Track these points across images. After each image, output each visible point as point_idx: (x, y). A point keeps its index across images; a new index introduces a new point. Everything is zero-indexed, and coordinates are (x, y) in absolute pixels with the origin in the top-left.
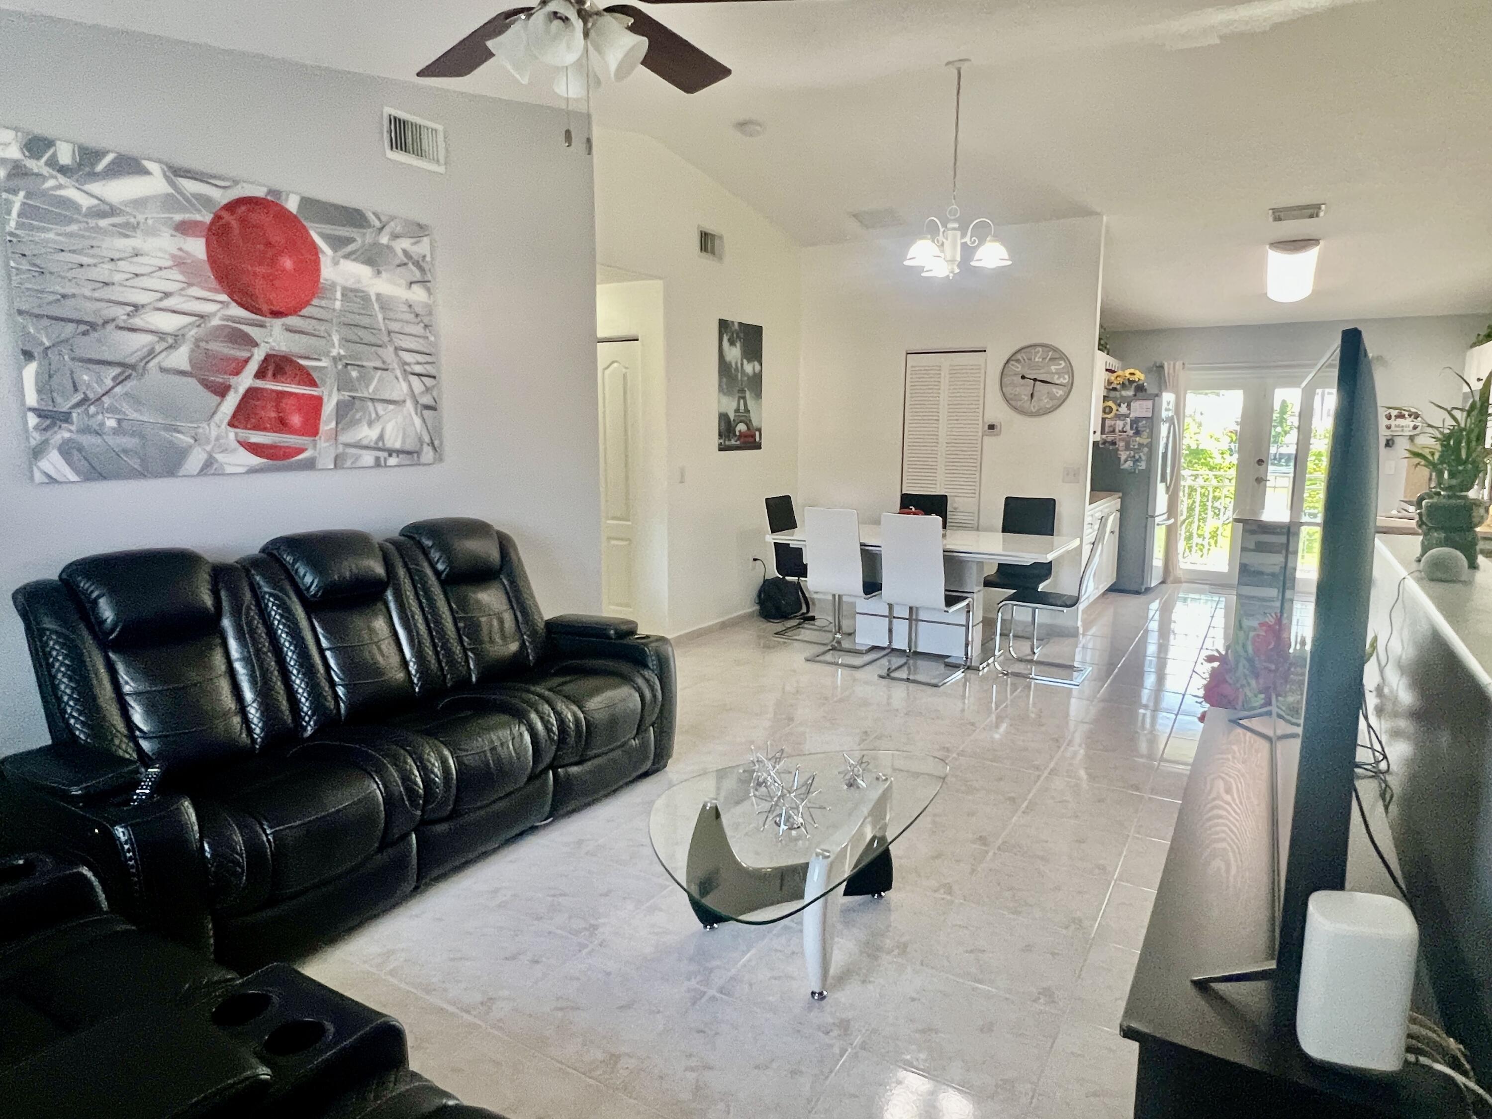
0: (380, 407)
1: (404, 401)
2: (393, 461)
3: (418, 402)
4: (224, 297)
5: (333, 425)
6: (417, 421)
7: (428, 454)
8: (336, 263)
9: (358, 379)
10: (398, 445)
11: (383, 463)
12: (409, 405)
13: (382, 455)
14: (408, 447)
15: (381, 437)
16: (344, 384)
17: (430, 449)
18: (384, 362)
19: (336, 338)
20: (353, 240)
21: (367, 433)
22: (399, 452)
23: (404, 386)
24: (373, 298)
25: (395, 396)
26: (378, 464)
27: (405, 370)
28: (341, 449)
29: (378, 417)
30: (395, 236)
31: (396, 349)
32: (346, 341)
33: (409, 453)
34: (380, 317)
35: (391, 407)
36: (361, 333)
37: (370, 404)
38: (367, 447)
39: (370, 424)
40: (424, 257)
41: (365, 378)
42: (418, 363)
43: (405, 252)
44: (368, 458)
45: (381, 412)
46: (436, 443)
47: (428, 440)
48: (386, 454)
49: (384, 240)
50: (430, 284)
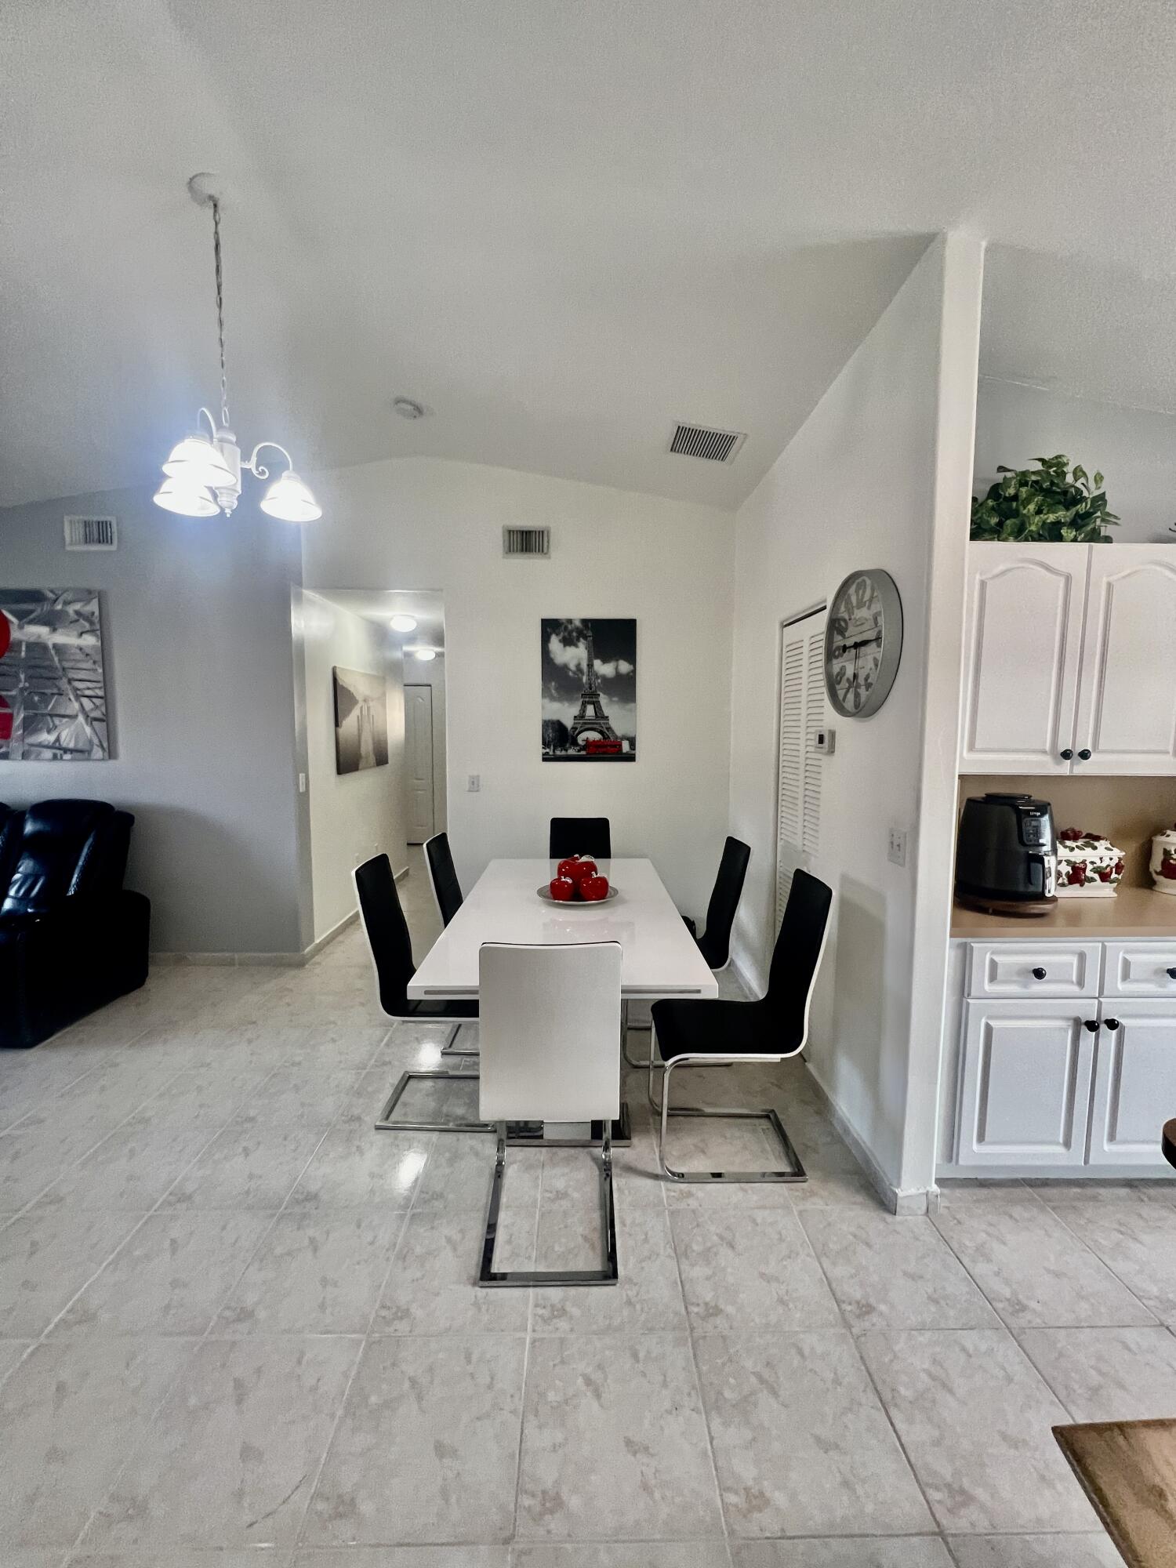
0: (57, 721)
1: (76, 716)
2: (67, 756)
3: (88, 716)
5: (20, 732)
6: (88, 730)
7: (98, 753)
8: (21, 627)
9: (39, 702)
10: (71, 745)
11: (59, 757)
12: (81, 718)
13: (59, 752)
14: (80, 746)
15: (58, 740)
16: (29, 705)
17: (100, 750)
18: (59, 689)
19: (22, 676)
20: (32, 612)
21: (45, 737)
22: (72, 751)
23: (76, 705)
24: (51, 646)
25: (68, 712)
26: (55, 758)
27: (77, 694)
28: (26, 748)
29: (55, 726)
30: (66, 603)
31: (69, 680)
32: (29, 678)
33: (81, 751)
34: (56, 659)
35: (65, 720)
36: (42, 671)
37: (49, 718)
38: (47, 747)
39: (49, 732)
40: (93, 613)
41: (45, 701)
42: (89, 689)
43: (76, 612)
44: (47, 753)
45: (57, 723)
46: (105, 745)
47: (96, 741)
48: (62, 752)
49: (59, 607)
50: (98, 633)
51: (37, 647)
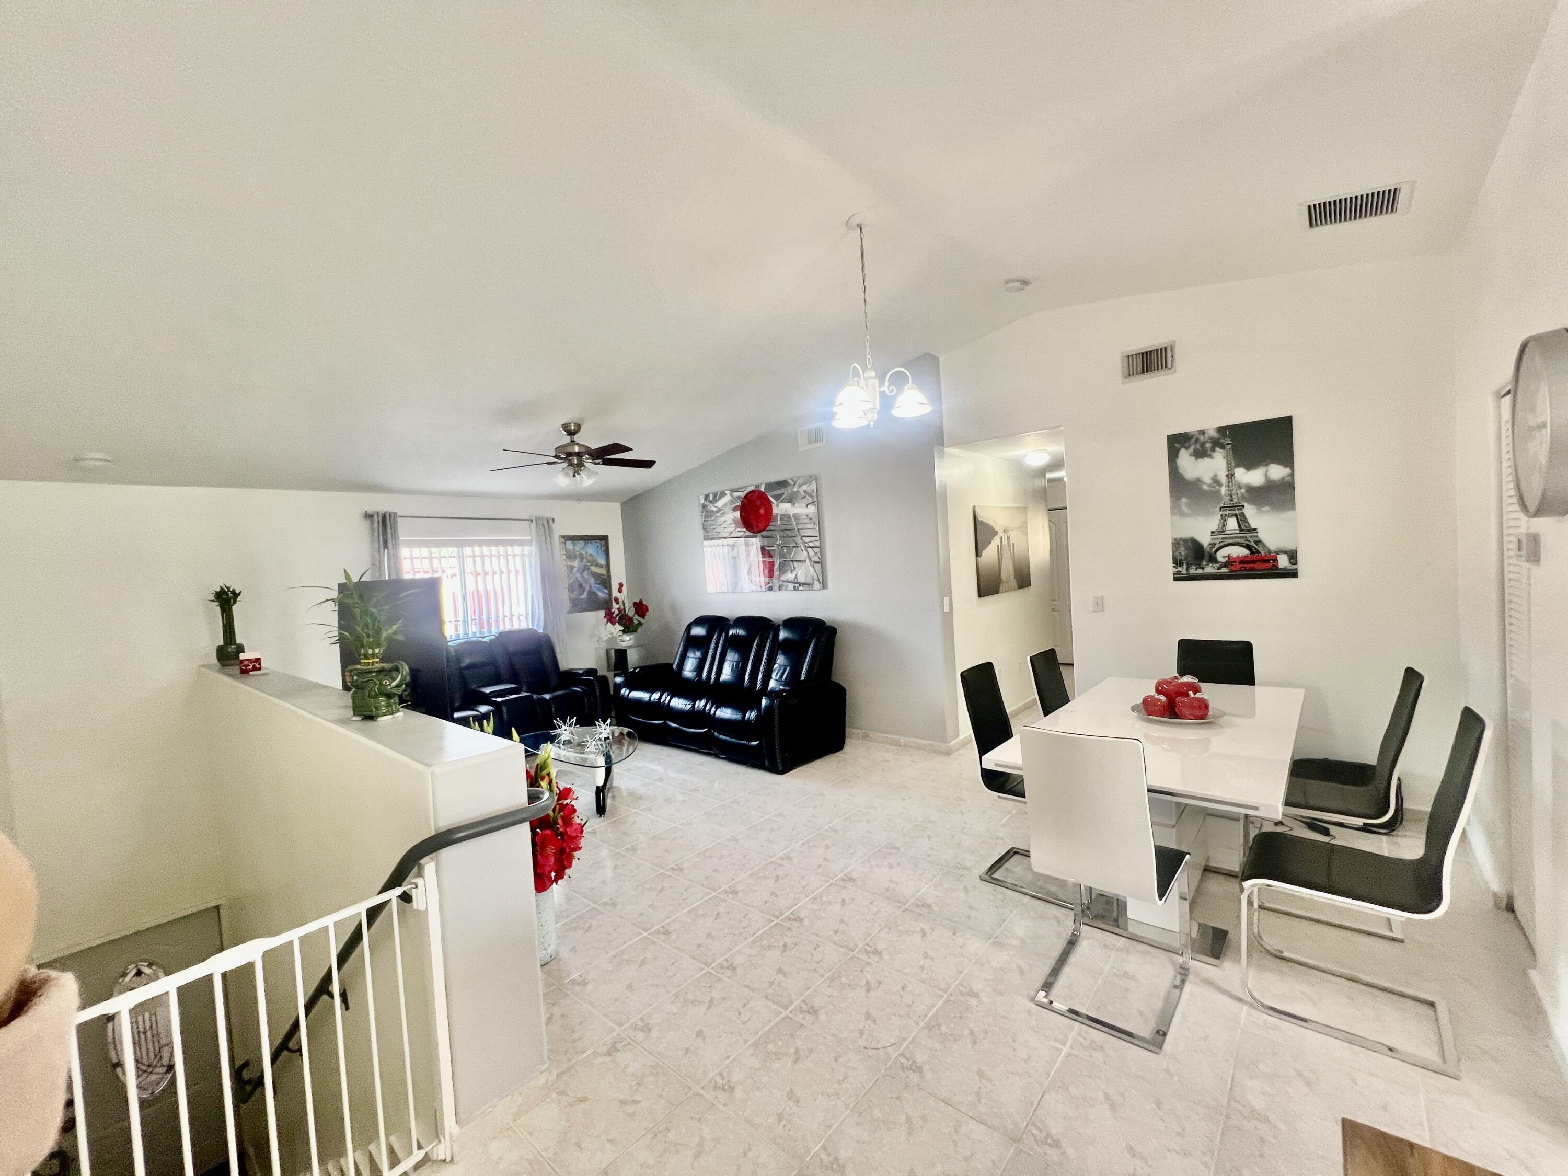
0: (795, 564)
1: (805, 561)
2: (801, 588)
3: (811, 560)
4: (745, 529)
5: (778, 573)
6: (811, 569)
7: (817, 585)
8: (777, 506)
9: (787, 552)
10: (803, 581)
11: (797, 588)
12: (808, 562)
13: (796, 585)
14: (808, 581)
15: (796, 577)
16: (782, 556)
17: (818, 582)
18: (796, 544)
19: (778, 537)
20: (783, 494)
21: (790, 576)
22: (804, 584)
23: (805, 553)
24: (792, 516)
25: (801, 558)
26: (795, 589)
27: (806, 546)
28: (781, 583)
29: (795, 568)
30: (800, 486)
31: (802, 537)
32: (782, 538)
33: (808, 584)
34: (795, 524)
35: (799, 564)
36: (787, 532)
37: (792, 563)
38: (791, 582)
39: (792, 572)
40: (813, 490)
41: (790, 552)
42: (811, 542)
43: (805, 491)
44: (791, 586)
45: (796, 566)
46: (821, 580)
47: (816, 578)
48: (798, 585)
49: (795, 489)
50: (816, 503)
51: (786, 517)
